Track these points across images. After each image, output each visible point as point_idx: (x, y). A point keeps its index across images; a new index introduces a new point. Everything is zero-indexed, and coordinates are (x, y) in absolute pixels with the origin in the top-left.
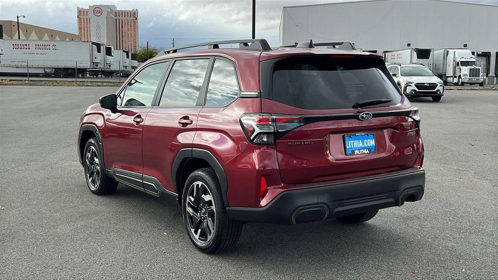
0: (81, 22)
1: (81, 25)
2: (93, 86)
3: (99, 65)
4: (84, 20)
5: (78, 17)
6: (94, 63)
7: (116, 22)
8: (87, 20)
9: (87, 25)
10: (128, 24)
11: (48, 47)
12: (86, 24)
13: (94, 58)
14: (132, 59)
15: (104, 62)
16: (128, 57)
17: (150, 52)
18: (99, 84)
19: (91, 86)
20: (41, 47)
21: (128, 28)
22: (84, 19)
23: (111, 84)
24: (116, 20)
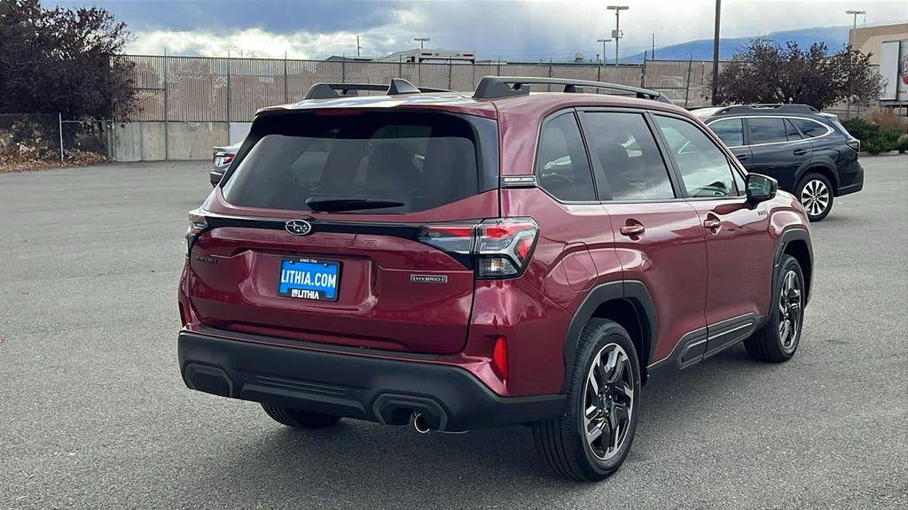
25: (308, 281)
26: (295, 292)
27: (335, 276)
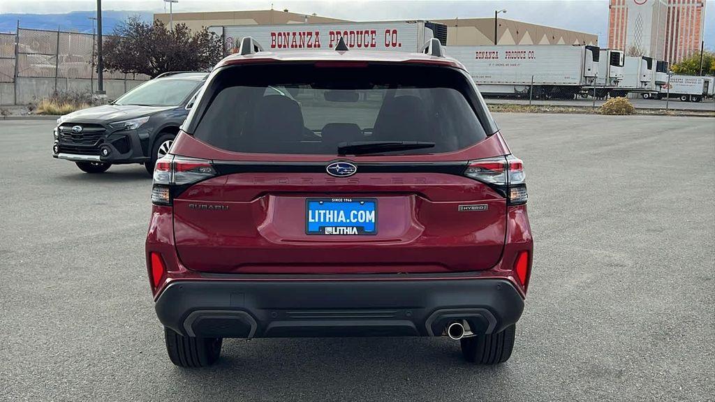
0: (614, 15)
1: (614, 20)
2: (553, 112)
3: (598, 81)
4: (619, 11)
5: (610, 8)
6: (586, 77)
7: (669, 12)
8: (623, 11)
9: (623, 18)
10: (688, 14)
11: (522, 55)
12: (621, 18)
13: (587, 70)
14: (657, 71)
15: (606, 76)
16: (650, 67)
17: (708, 58)
18: (562, 109)
19: (550, 112)
20: (514, 55)
21: (687, 21)
22: (619, 9)
23: (580, 110)
24: (669, 8)
25: (342, 218)
26: (329, 230)
27: (373, 212)
